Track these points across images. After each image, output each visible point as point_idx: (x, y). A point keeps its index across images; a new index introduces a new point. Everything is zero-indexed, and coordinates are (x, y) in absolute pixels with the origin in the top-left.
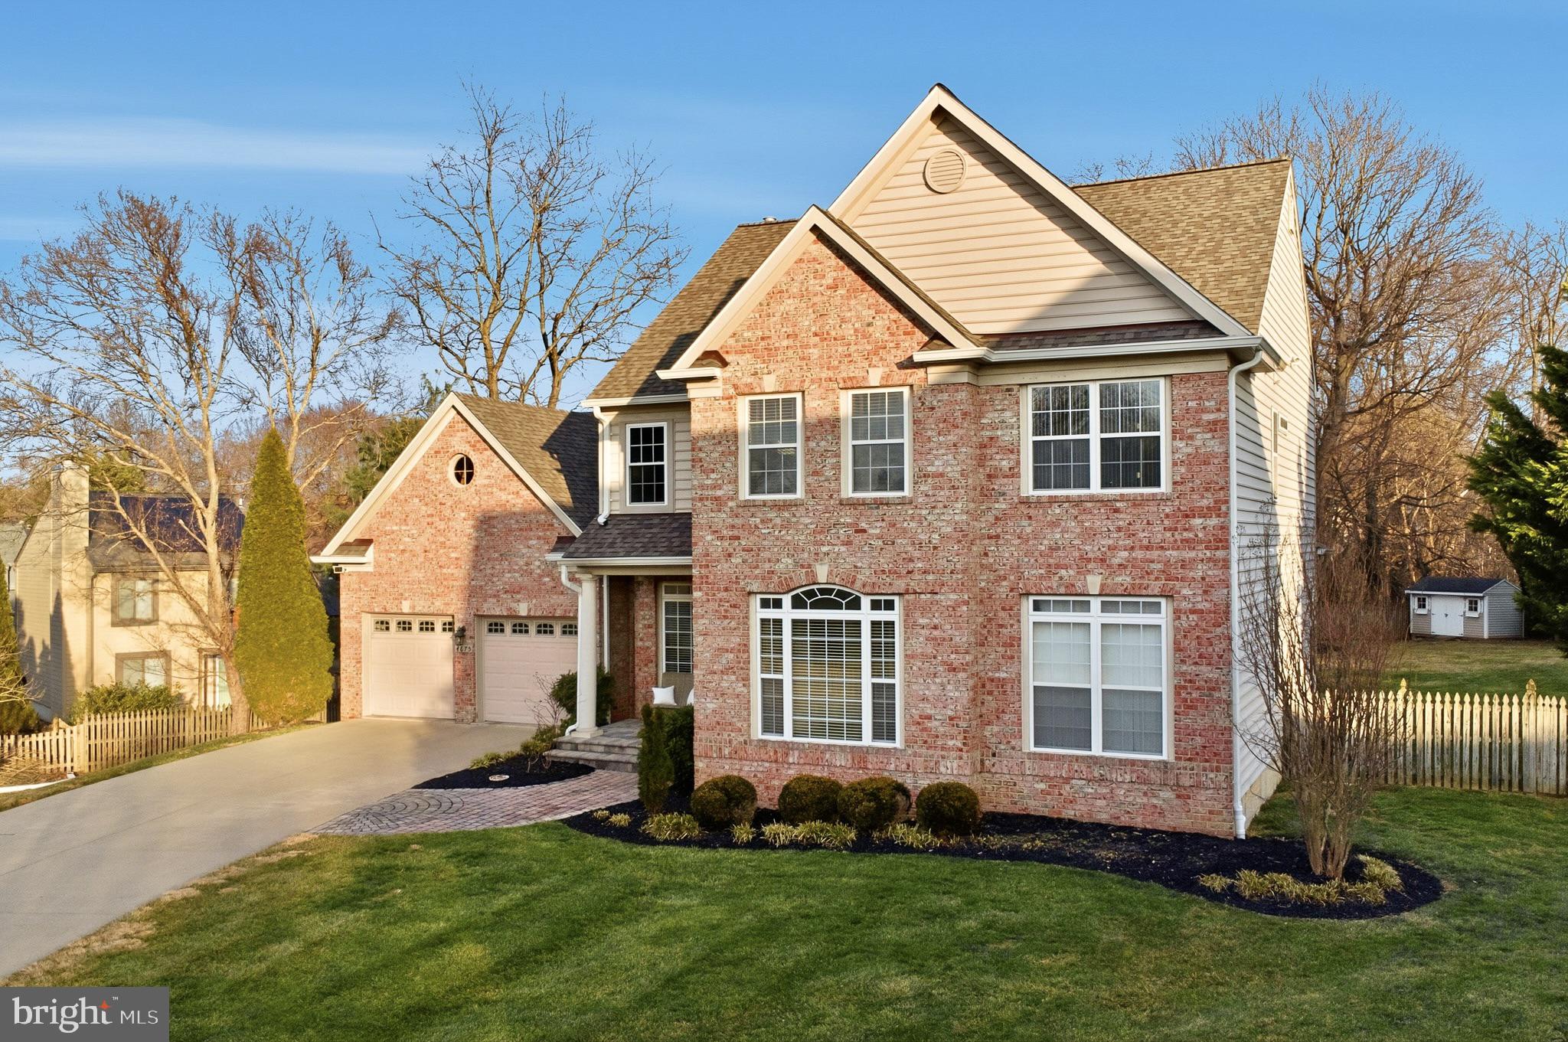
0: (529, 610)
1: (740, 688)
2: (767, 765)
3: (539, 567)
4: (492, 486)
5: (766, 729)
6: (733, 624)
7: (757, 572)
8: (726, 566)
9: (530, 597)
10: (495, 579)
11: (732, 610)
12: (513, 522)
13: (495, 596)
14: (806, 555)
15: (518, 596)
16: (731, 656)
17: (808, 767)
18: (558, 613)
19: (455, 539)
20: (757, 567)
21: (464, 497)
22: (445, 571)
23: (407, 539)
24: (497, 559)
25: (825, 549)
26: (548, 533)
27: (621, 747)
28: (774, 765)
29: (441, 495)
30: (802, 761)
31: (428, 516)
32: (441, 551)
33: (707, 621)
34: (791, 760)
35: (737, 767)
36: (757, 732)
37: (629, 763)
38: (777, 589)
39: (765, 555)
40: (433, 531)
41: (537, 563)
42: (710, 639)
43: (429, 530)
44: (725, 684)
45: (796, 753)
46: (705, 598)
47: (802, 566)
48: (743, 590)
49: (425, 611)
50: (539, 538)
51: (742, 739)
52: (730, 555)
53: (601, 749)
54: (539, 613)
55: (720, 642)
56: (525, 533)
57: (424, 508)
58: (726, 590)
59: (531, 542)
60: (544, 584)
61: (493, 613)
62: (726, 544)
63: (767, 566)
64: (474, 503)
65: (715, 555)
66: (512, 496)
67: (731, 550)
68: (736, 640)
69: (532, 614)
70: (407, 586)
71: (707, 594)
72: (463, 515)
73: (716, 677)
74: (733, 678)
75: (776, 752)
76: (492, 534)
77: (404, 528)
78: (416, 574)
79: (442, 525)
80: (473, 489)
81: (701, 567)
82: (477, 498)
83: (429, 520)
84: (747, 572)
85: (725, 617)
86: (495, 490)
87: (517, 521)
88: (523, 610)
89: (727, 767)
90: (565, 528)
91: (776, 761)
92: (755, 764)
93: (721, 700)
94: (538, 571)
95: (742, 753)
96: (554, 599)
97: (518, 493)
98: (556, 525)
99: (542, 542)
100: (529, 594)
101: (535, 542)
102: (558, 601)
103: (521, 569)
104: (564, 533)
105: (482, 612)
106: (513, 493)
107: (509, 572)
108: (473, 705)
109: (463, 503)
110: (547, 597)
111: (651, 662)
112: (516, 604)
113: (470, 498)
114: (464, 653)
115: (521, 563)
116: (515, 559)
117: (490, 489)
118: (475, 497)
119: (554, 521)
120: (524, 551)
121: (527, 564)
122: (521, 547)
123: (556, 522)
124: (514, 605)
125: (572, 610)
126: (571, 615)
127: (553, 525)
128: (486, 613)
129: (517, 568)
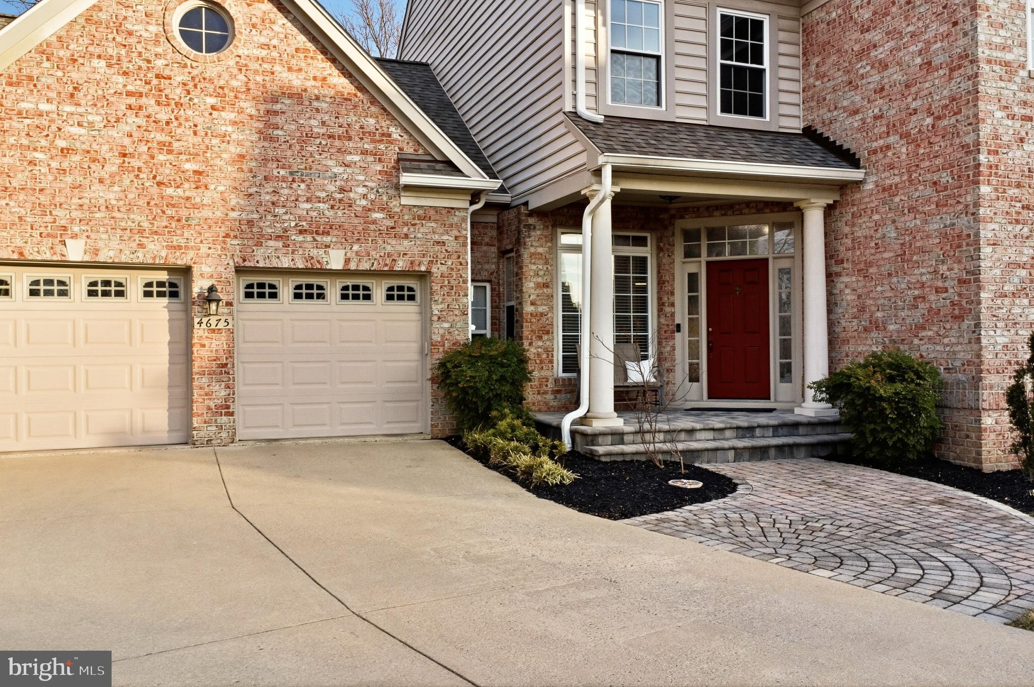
0: (347, 261)
3: (365, 196)
4: (273, 61)
9: (346, 241)
10: (279, 211)
12: (313, 122)
13: (278, 237)
15: (327, 239)
16: (1025, 271)
18: (400, 265)
19: (192, 140)
21: (212, 71)
22: (170, 191)
23: (76, 130)
24: (284, 179)
26: (382, 147)
29: (160, 63)
31: (130, 94)
32: (162, 157)
33: (996, 227)
40: (141, 121)
41: (361, 190)
42: (999, 251)
43: (131, 118)
46: (994, 195)
49: (124, 259)
50: (364, 152)
52: (1021, 141)
54: (365, 266)
55: (1014, 253)
56: (337, 143)
57: (121, 79)
59: (349, 158)
60: (374, 222)
61: (275, 263)
62: (1018, 125)
64: (234, 83)
65: (1006, 139)
66: (313, 83)
67: (1024, 134)
68: (1027, 252)
69: (353, 266)
70: (76, 214)
71: (996, 190)
72: (211, 101)
73: (1008, 300)
74: (1028, 300)
76: (271, 139)
77: (68, 108)
78: (98, 193)
79: (163, 115)
80: (232, 63)
81: (990, 152)
82: (241, 77)
83: (132, 101)
86: (277, 68)
88: (334, 261)
90: (418, 141)
94: (364, 202)
96: (393, 246)
97: (324, 79)
98: (395, 136)
99: (370, 159)
100: (348, 237)
101: (356, 158)
102: (400, 248)
103: (330, 197)
104: (409, 149)
105: (247, 264)
106: (315, 78)
107: (308, 200)
108: (232, 414)
109: (211, 81)
110: (380, 241)
111: (548, 333)
112: (322, 252)
113: (226, 76)
114: (213, 331)
115: (331, 188)
116: (319, 181)
117: (266, 66)
118: (234, 77)
119: (392, 129)
120: (335, 170)
121: (342, 190)
122: (330, 163)
123: (395, 132)
124: (314, 252)
125: (426, 260)
126: (423, 268)
127: (390, 135)
128: (261, 265)
129: (323, 195)
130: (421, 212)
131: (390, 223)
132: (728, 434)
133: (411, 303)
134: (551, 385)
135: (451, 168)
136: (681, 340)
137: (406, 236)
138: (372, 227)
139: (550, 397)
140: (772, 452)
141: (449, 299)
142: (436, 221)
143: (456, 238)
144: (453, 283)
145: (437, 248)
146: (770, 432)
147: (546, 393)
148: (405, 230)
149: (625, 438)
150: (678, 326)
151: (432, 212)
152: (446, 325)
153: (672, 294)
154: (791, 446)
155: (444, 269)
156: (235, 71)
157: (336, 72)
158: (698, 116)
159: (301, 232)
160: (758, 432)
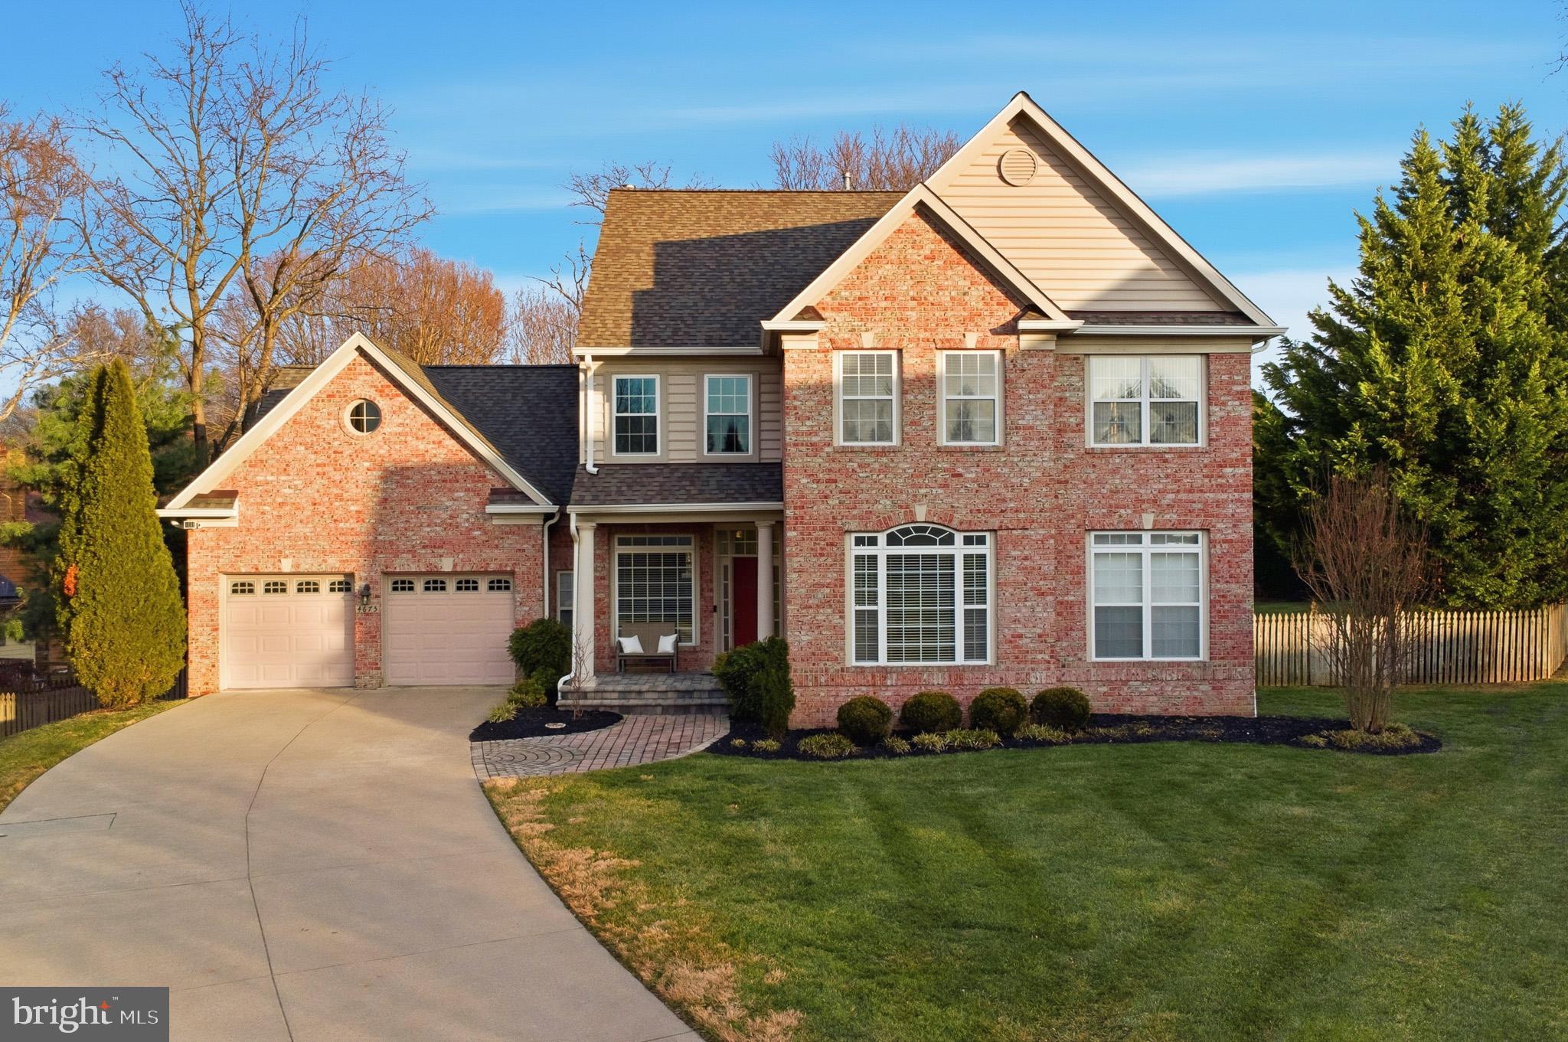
0: (455, 566)
1: (836, 619)
2: (864, 689)
3: (467, 520)
4: (406, 434)
5: (859, 657)
6: (830, 561)
7: (855, 512)
8: (822, 507)
9: (454, 552)
10: (410, 534)
11: (829, 548)
12: (433, 473)
13: (409, 551)
14: (904, 496)
15: (441, 551)
16: (827, 591)
17: (905, 688)
18: (492, 567)
19: (355, 491)
20: (855, 508)
21: (367, 446)
22: (341, 525)
23: (287, 491)
24: (413, 512)
25: (923, 491)
26: (480, 485)
27: (640, 692)
28: (871, 688)
29: (336, 443)
30: (900, 683)
31: (318, 465)
32: (337, 504)
33: (802, 559)
34: (889, 683)
35: (834, 693)
36: (852, 661)
37: (659, 705)
38: (876, 528)
39: (863, 496)
40: (325, 482)
41: (465, 516)
42: (805, 576)
43: (319, 480)
44: (820, 617)
45: (894, 676)
46: (800, 537)
47: (901, 507)
48: (840, 529)
49: (314, 569)
50: (467, 490)
51: (839, 667)
52: (826, 497)
53: (616, 695)
54: (467, 568)
55: (816, 578)
56: (448, 485)
57: (313, 457)
58: (823, 529)
59: (456, 495)
60: (474, 538)
62: (822, 486)
63: (865, 506)
64: (382, 452)
65: (811, 497)
66: (432, 446)
67: (828, 492)
68: (831, 576)
69: (459, 569)
70: (288, 543)
71: (802, 534)
72: (367, 464)
73: (811, 611)
74: (829, 611)
75: (873, 677)
76: (405, 486)
77: (283, 478)
78: (300, 529)
79: (337, 476)
80: (380, 438)
81: (795, 508)
82: (386, 447)
83: (319, 469)
84: (844, 511)
85: (822, 555)
86: (409, 438)
87: (439, 472)
88: (447, 565)
89: (822, 694)
90: (505, 480)
91: (874, 685)
92: (852, 689)
93: (816, 632)
94: (467, 524)
95: (839, 680)
96: (487, 554)
97: (440, 442)
98: (489, 477)
99: (471, 494)
100: (455, 549)
101: (462, 494)
102: (491, 555)
103: (443, 522)
104: (499, 486)
105: (389, 570)
106: (434, 443)
107: (428, 526)
108: (379, 669)
109: (367, 451)
110: (478, 551)
111: (604, 613)
112: (437, 560)
113: (376, 446)
114: (368, 614)
115: (444, 516)
116: (436, 512)
117: (403, 438)
118: (381, 447)
119: (487, 472)
120: (447, 504)
121: (451, 517)
122: (444, 499)
123: (489, 474)
124: (433, 560)
125: (510, 563)
126: (509, 569)
127: (485, 477)
128: (398, 570)
129: (438, 521)
130: (507, 529)
131: (484, 538)
132: (670, 695)
133: (507, 592)
134: (607, 651)
135: (525, 499)
136: (718, 619)
137: (497, 547)
138: (472, 541)
139: (606, 661)
140: (693, 710)
141: (528, 590)
142: (519, 535)
143: (533, 546)
144: (531, 578)
145: (519, 553)
146: (706, 695)
147: (603, 658)
148: (496, 542)
149: (589, 695)
150: (715, 607)
151: (516, 528)
152: (527, 609)
153: (711, 581)
154: (711, 706)
155: (524, 569)
156: (382, 443)
157: (447, 437)
158: (691, 457)
159: (424, 547)
160: (695, 695)
